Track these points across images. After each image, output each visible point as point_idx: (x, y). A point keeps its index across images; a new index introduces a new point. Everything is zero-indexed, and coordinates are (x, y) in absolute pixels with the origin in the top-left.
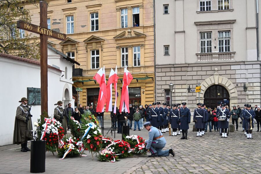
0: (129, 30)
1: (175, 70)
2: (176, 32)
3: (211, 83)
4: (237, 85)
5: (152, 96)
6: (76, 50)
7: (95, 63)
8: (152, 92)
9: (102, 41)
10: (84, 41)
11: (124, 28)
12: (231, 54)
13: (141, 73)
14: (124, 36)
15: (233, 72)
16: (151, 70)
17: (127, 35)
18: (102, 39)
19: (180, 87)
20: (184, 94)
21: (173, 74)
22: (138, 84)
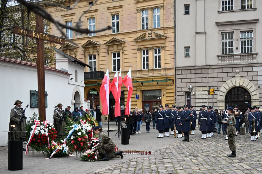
0: (150, 32)
1: (195, 72)
2: (197, 33)
3: (232, 86)
4: (259, 87)
5: (172, 98)
6: (97, 53)
7: (117, 65)
8: (172, 95)
9: (122, 43)
10: (105, 44)
11: (144, 30)
12: (253, 55)
13: (161, 75)
14: (144, 37)
15: (255, 74)
16: (171, 73)
17: (147, 37)
18: (123, 42)
19: (200, 89)
20: (204, 97)
21: (193, 76)
22: (158, 87)
